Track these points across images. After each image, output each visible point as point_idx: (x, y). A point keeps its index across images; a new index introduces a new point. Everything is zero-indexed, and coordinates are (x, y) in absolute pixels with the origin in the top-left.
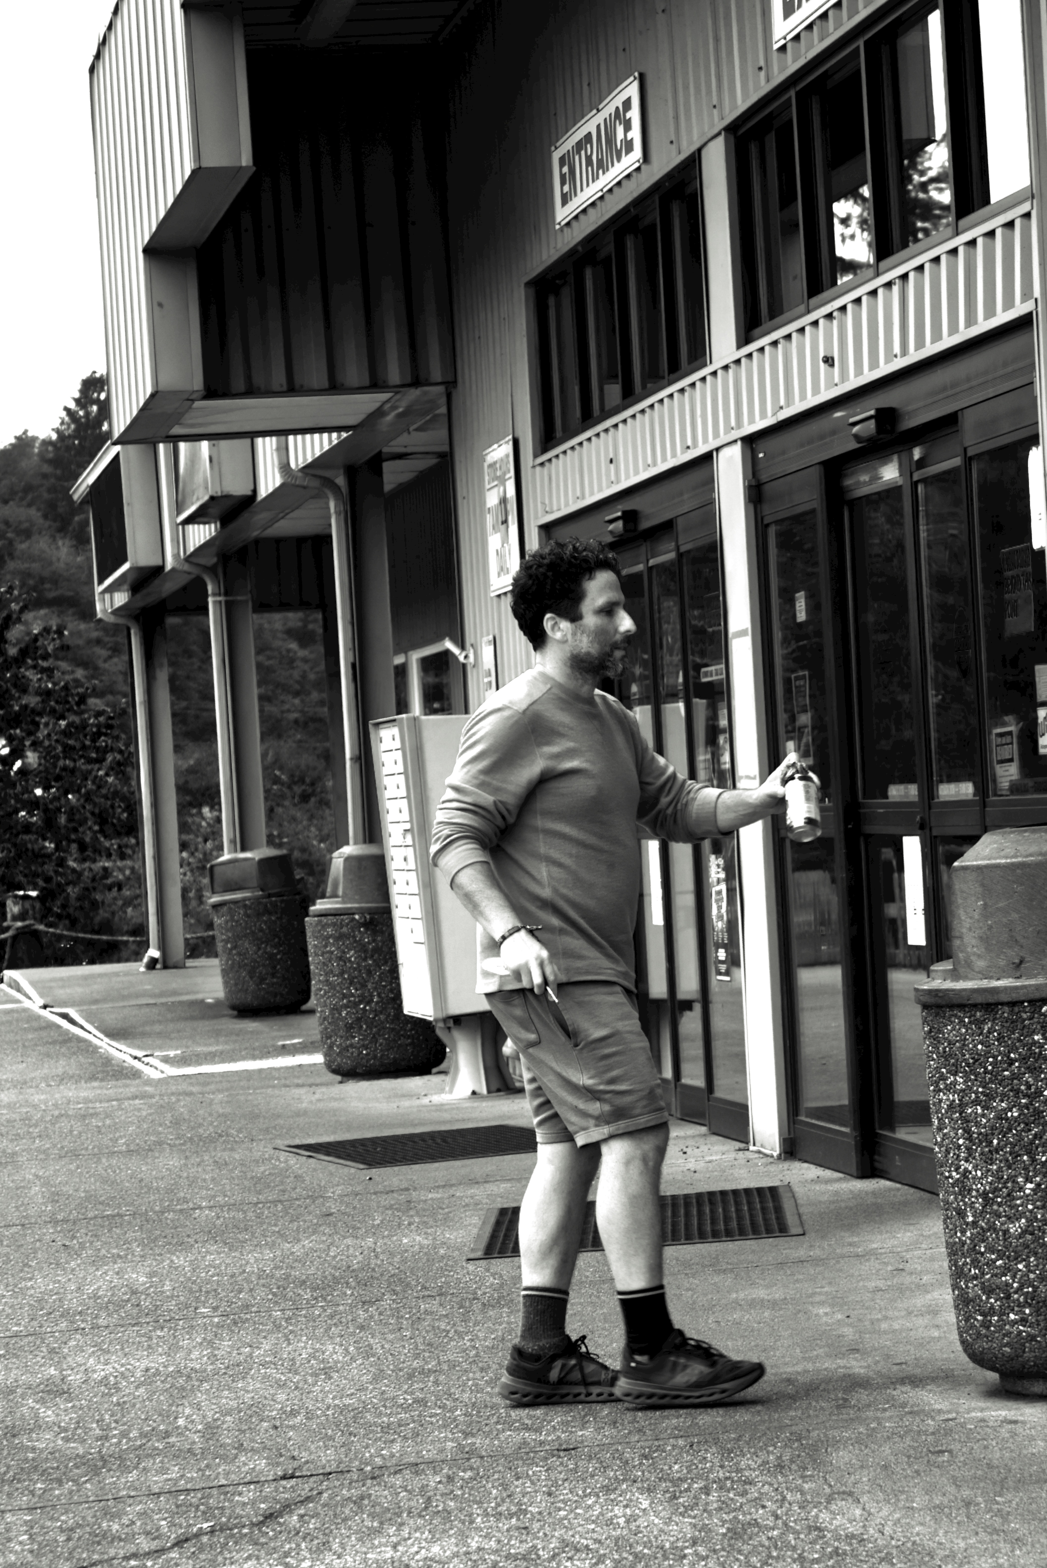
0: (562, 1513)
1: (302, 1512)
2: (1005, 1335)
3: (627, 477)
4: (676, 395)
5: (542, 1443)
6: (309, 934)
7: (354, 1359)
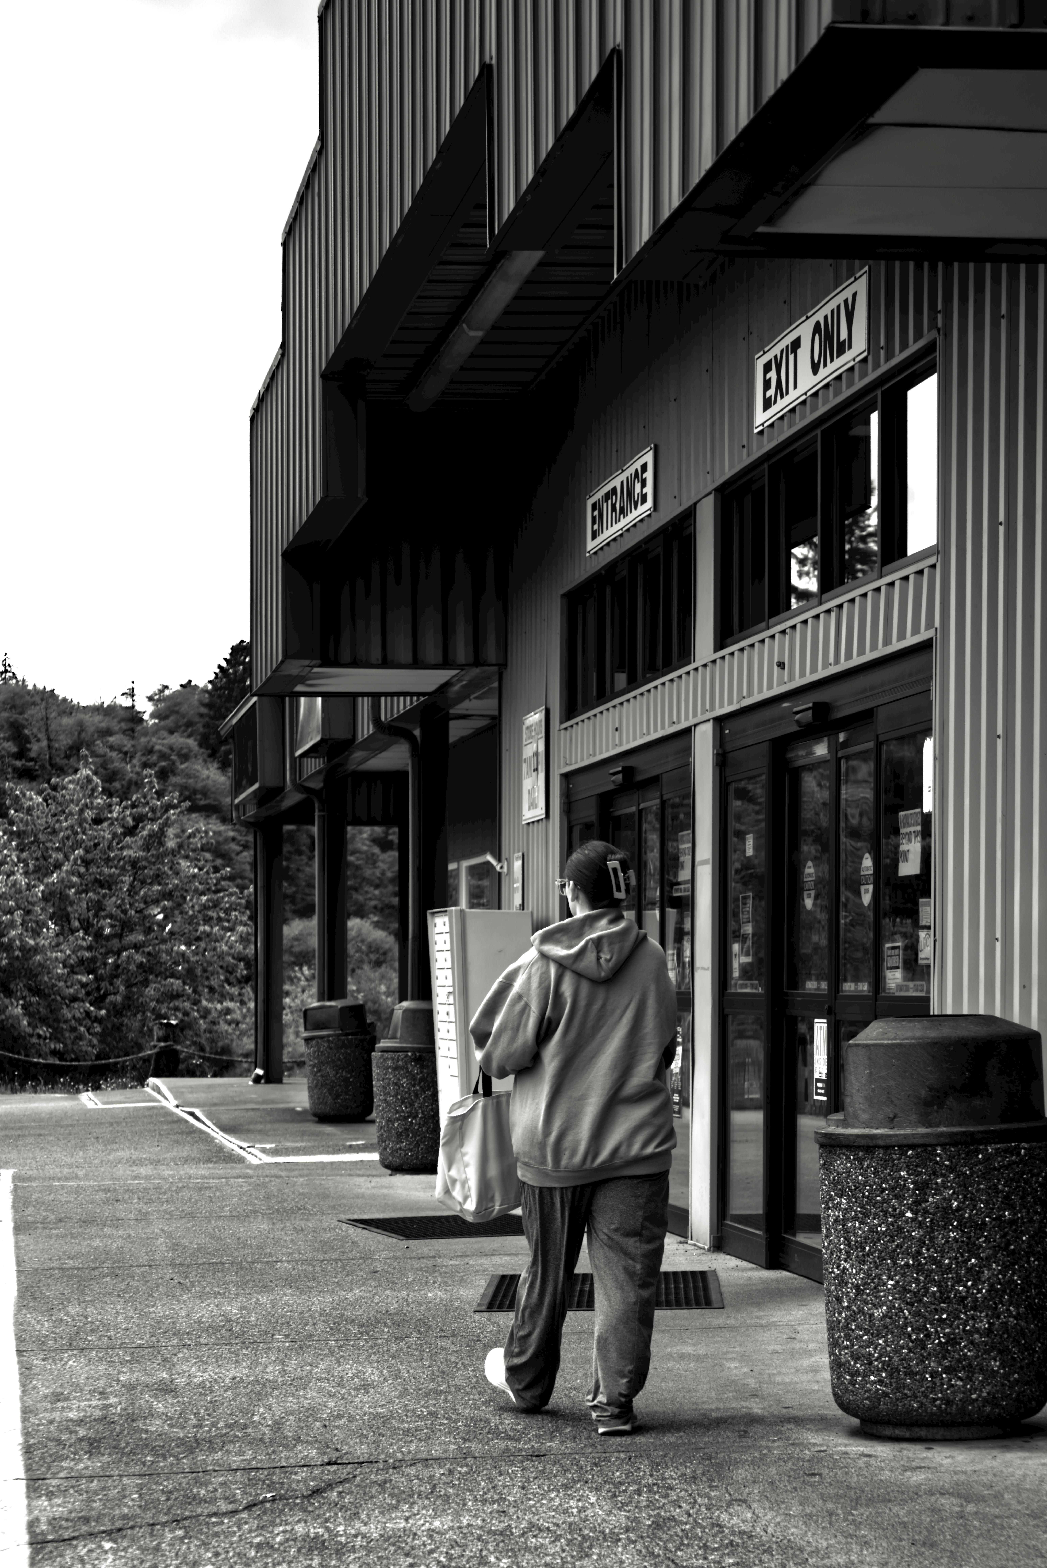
0: (532, 1502)
1: (340, 1489)
2: (866, 1391)
3: (628, 742)
4: (666, 684)
5: (520, 1450)
6: (374, 1064)
7: (386, 1380)
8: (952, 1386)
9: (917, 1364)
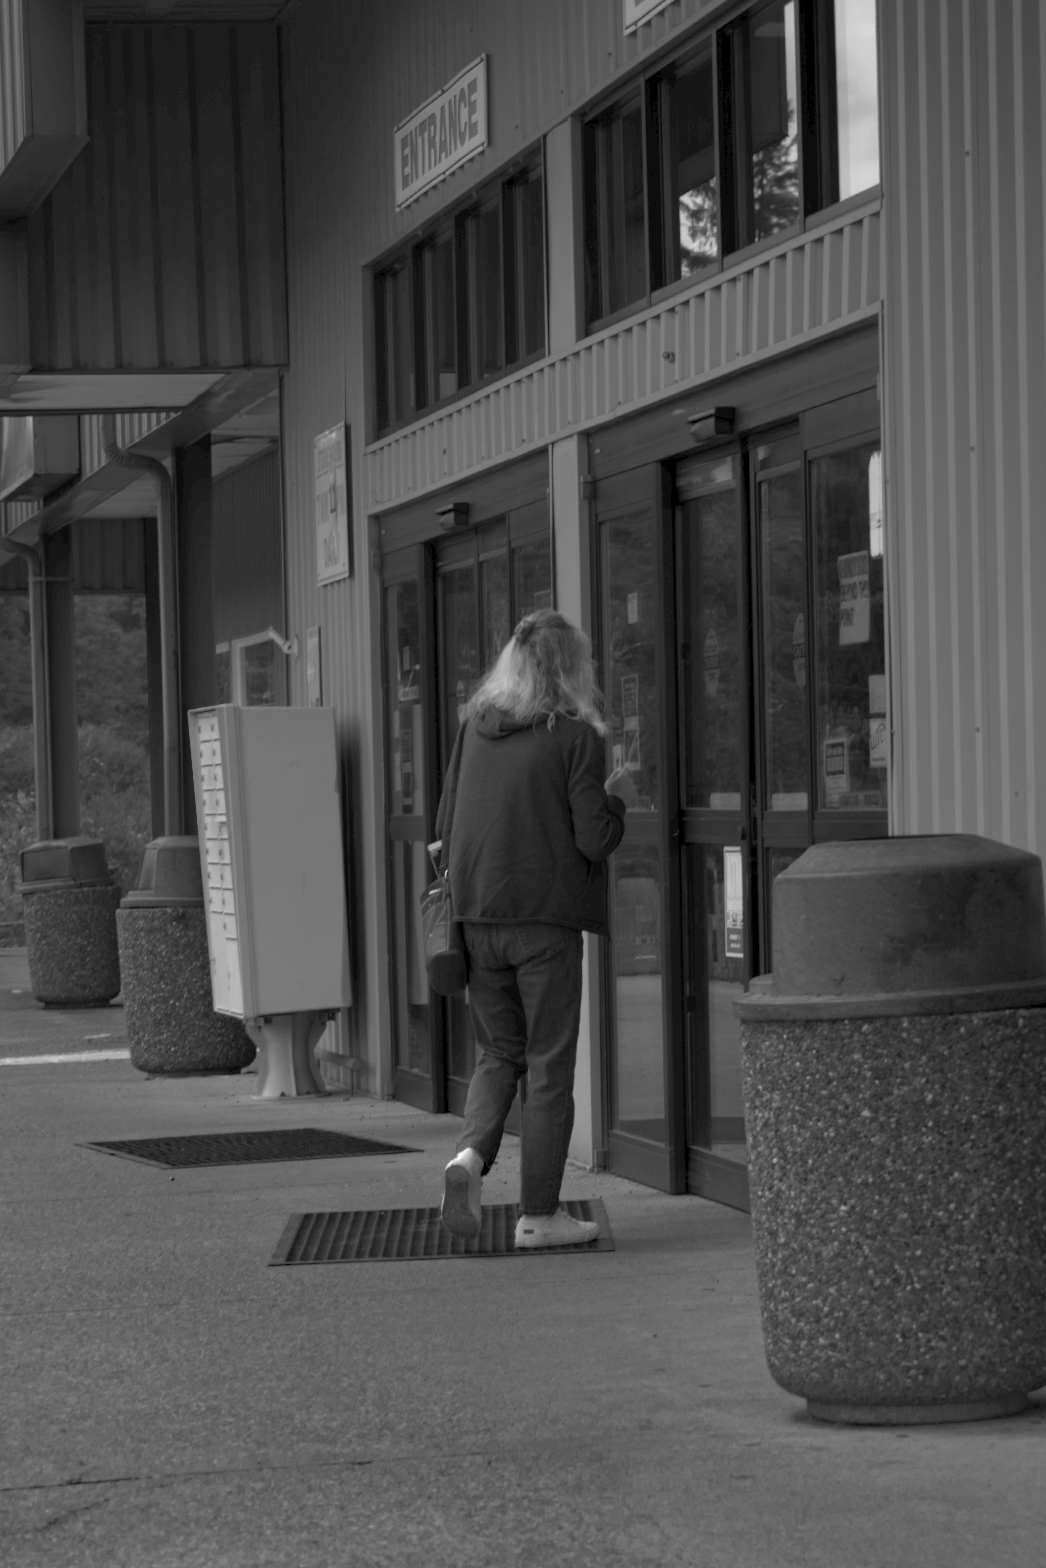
0: (354, 1528)
1: (88, 1518)
2: (813, 1360)
3: (461, 469)
4: (512, 386)
5: (336, 1456)
6: (120, 926)
7: (147, 1364)
8: (932, 1349)
9: (883, 1320)
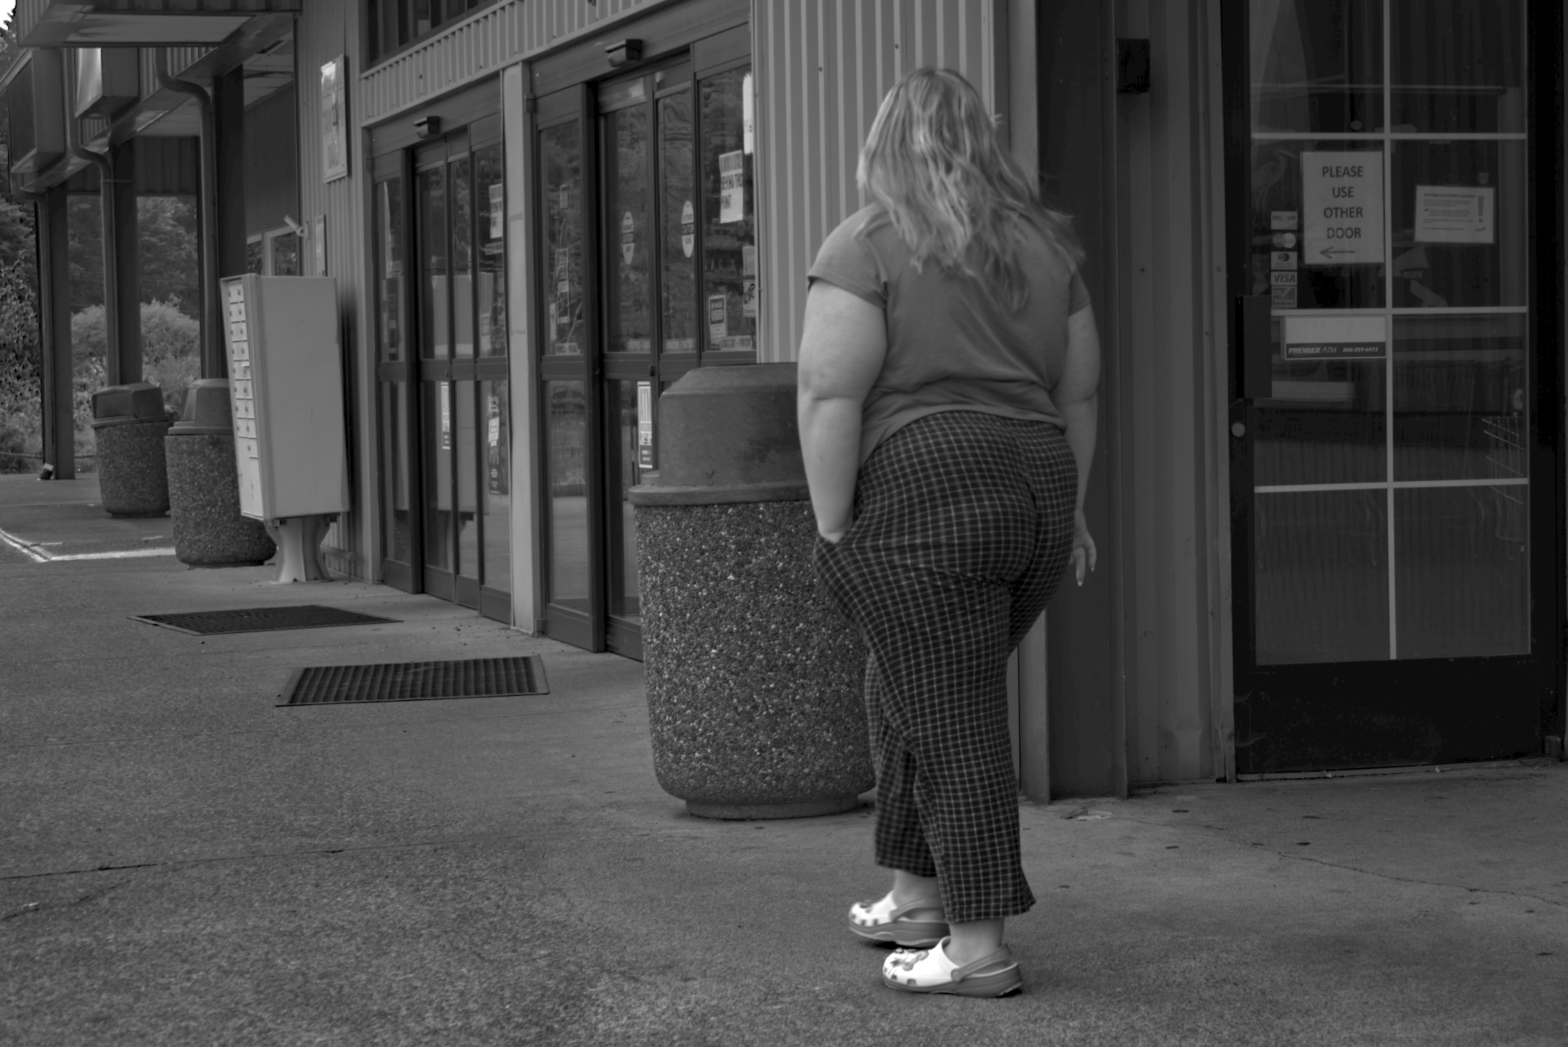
0: (325, 900)
1: (112, 895)
2: (690, 770)
3: (433, 90)
4: (473, 25)
5: (315, 846)
6: (167, 449)
7: (170, 780)
8: (783, 760)
9: (745, 738)
